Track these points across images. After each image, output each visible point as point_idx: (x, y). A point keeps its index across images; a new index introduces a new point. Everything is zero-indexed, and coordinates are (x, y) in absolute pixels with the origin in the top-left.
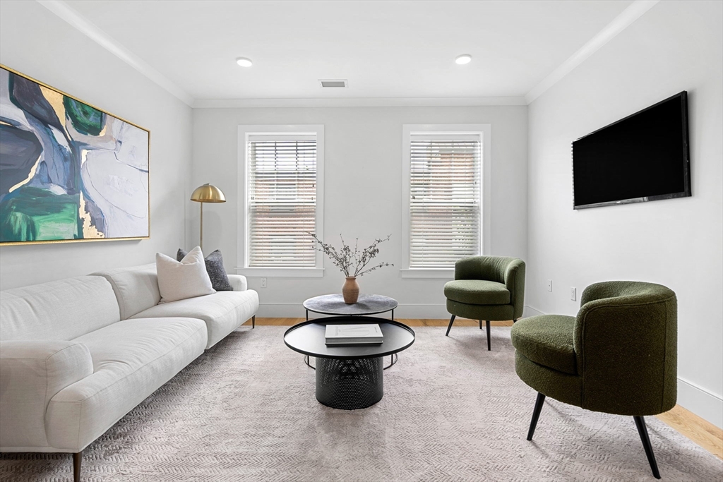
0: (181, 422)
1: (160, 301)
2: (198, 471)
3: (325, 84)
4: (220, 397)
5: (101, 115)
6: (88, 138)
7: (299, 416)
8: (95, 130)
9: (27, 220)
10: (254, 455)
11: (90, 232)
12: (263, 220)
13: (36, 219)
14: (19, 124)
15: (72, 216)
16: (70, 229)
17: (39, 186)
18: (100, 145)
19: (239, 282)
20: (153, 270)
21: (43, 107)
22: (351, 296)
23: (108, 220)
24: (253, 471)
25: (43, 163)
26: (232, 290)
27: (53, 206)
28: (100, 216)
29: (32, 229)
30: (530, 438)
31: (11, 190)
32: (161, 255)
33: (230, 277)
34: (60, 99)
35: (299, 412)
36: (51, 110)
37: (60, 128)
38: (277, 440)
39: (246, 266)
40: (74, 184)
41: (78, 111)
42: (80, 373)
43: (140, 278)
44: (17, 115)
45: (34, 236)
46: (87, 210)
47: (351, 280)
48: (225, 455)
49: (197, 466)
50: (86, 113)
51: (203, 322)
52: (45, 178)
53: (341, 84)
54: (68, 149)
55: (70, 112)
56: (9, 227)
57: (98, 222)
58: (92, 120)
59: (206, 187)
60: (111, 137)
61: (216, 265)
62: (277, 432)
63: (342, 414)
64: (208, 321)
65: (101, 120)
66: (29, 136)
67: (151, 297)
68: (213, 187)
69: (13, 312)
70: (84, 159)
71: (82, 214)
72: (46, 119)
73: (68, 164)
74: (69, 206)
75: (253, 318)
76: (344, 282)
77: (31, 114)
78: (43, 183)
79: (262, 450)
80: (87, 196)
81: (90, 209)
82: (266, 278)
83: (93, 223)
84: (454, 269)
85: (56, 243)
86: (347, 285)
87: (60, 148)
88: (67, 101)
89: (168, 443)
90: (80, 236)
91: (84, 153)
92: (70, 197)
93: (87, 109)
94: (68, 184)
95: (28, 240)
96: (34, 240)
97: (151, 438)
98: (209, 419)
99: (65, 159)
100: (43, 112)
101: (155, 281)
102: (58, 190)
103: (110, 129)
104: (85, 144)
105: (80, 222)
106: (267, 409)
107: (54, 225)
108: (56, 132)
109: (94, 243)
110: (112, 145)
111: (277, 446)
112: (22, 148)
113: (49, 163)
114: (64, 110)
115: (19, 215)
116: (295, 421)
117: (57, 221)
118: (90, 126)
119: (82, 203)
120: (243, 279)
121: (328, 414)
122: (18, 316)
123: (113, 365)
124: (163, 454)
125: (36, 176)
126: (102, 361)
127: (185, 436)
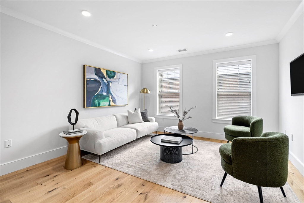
0: (124, 156)
1: (128, 123)
2: (122, 166)
3: (179, 51)
4: (136, 152)
5: (115, 73)
6: (112, 80)
7: (152, 161)
8: (113, 77)
9: (98, 101)
10: (135, 167)
11: (112, 104)
12: (164, 99)
13: (100, 101)
14: (97, 79)
15: (108, 100)
16: (108, 103)
17: (101, 93)
18: (114, 81)
19: (152, 119)
20: (127, 114)
21: (101, 74)
22: (181, 127)
23: (117, 100)
24: (133, 170)
25: (101, 88)
26: (149, 122)
27: (104, 98)
28: (115, 99)
29: (99, 104)
30: (221, 186)
31: (95, 95)
32: (129, 110)
33: (149, 117)
34: (105, 71)
35: (153, 160)
36: (103, 74)
37: (105, 78)
38: (143, 165)
39: (157, 114)
40: (108, 91)
41: (109, 73)
42: (102, 138)
43: (124, 116)
44: (96, 77)
45: (100, 105)
46: (111, 98)
47: (181, 122)
48: (129, 165)
49: (122, 165)
50: (111, 73)
51: (135, 131)
52: (102, 91)
53: (185, 50)
54: (107, 83)
55: (107, 74)
56: (95, 103)
57: (114, 101)
58: (112, 75)
59: (144, 89)
60: (117, 78)
61: (144, 114)
62: (143, 163)
63: (164, 163)
64: (137, 130)
65: (115, 74)
66: (99, 81)
67: (126, 122)
68: (146, 89)
69: (94, 123)
70: (110, 85)
71: (110, 99)
72: (102, 77)
73: (107, 87)
74: (107, 98)
75: (157, 131)
76: (178, 122)
77: (99, 76)
78: (101, 92)
79: (138, 166)
80: (111, 95)
81: (112, 98)
82: (163, 118)
83: (113, 101)
84: (232, 120)
85: (105, 107)
86: (179, 123)
87: (105, 83)
88: (107, 71)
89: (119, 159)
90: (110, 105)
91: (110, 83)
92: (107, 95)
93: (111, 72)
94: (107, 92)
95: (98, 106)
96: (100, 106)
97: (117, 157)
98: (130, 156)
99: (106, 86)
100: (101, 75)
101: (127, 117)
102: (105, 94)
103: (117, 76)
104: (111, 81)
105: (110, 101)
106: (145, 157)
107: (104, 102)
108: (104, 80)
109: (113, 106)
110: (117, 80)
111: (142, 166)
112: (97, 85)
113: (103, 87)
114: (106, 73)
115: (97, 100)
116: (150, 162)
117: (104, 101)
118: (112, 76)
119: (110, 96)
120: (154, 119)
121: (160, 163)
122: (95, 124)
123: (108, 138)
124: (117, 161)
125: (100, 91)
126: (107, 136)
127: (124, 158)
